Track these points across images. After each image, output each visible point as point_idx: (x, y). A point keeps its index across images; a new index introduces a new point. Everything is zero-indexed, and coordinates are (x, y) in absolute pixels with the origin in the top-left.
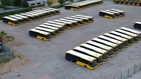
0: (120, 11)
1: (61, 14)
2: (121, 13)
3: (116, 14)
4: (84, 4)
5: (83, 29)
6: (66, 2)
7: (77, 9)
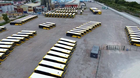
0: (53, 24)
1: (8, 31)
2: (54, 25)
3: (51, 26)
4: (25, 20)
5: (31, 43)
6: (10, 19)
7: (21, 24)
